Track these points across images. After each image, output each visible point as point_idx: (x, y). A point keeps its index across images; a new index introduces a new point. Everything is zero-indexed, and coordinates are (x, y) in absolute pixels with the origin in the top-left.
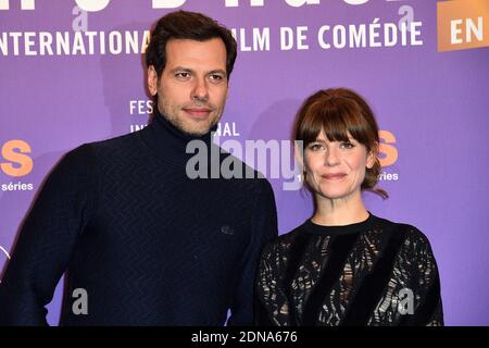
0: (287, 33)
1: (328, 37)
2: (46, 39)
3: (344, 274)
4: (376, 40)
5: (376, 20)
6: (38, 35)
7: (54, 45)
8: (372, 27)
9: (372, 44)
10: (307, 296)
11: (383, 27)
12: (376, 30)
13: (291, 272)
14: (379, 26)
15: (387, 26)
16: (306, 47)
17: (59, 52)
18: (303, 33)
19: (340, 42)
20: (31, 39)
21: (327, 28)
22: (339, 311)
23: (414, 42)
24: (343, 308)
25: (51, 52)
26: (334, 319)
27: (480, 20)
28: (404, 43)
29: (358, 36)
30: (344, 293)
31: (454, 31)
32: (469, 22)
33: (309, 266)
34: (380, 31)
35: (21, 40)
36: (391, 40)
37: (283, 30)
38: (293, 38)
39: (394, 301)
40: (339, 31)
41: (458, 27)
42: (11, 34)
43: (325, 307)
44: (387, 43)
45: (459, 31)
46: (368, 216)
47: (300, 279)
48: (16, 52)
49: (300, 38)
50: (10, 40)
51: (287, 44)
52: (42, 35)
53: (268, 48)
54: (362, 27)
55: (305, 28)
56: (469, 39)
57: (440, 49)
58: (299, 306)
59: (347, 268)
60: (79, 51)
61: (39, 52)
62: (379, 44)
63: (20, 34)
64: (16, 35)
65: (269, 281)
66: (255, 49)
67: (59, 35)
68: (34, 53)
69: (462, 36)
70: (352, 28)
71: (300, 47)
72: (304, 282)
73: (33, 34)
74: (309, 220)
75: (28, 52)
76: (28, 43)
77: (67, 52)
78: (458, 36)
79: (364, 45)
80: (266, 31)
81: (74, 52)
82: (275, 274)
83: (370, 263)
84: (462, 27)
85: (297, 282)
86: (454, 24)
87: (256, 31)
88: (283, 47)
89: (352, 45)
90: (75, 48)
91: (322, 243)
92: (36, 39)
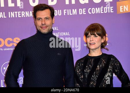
0: (81, 10)
1: (91, 11)
2: (23, 13)
3: (97, 68)
4: (102, 11)
5: (102, 6)
6: (21, 12)
7: (25, 15)
8: (101, 8)
9: (101, 12)
10: (88, 73)
11: (104, 8)
12: (102, 9)
13: (84, 68)
14: (103, 8)
15: (105, 8)
16: (85, 13)
17: (26, 16)
18: (85, 10)
19: (93, 12)
20: (20, 13)
21: (90, 9)
22: (96, 77)
23: (111, 12)
24: (97, 76)
25: (24, 16)
26: (95, 79)
27: (127, 6)
28: (109, 12)
29: (98, 10)
30: (97, 73)
31: (121, 9)
32: (125, 7)
33: (89, 66)
34: (103, 9)
35: (17, 14)
36: (106, 11)
37: (80, 9)
38: (82, 11)
39: (109, 74)
40: (93, 9)
41: (122, 8)
42: (15, 12)
43: (93, 76)
44: (105, 12)
45: (122, 9)
46: (102, 53)
47: (87, 69)
48: (16, 17)
49: (84, 11)
50: (15, 14)
51: (81, 13)
52: (22, 12)
53: (76, 14)
54: (99, 8)
55: (85, 9)
56: (124, 11)
57: (118, 13)
58: (86, 76)
59: (98, 66)
60: (31, 16)
61: (22, 16)
62: (103, 12)
63: (17, 12)
64: (16, 12)
65: (78, 70)
66: (73, 14)
67: (26, 12)
68: (21, 17)
69: (123, 10)
70: (96, 9)
71: (84, 13)
72: (88, 70)
73: (20, 12)
74: (88, 55)
75: (19, 16)
76: (19, 14)
77: (28, 16)
78: (122, 10)
79: (99, 13)
80: (76, 10)
81: (30, 16)
82: (80, 68)
83: (104, 65)
84: (123, 8)
85: (86, 70)
86: (121, 7)
87: (73, 10)
88: (80, 14)
89: (96, 13)
90: (30, 15)
91: (91, 61)
92: (21, 13)
